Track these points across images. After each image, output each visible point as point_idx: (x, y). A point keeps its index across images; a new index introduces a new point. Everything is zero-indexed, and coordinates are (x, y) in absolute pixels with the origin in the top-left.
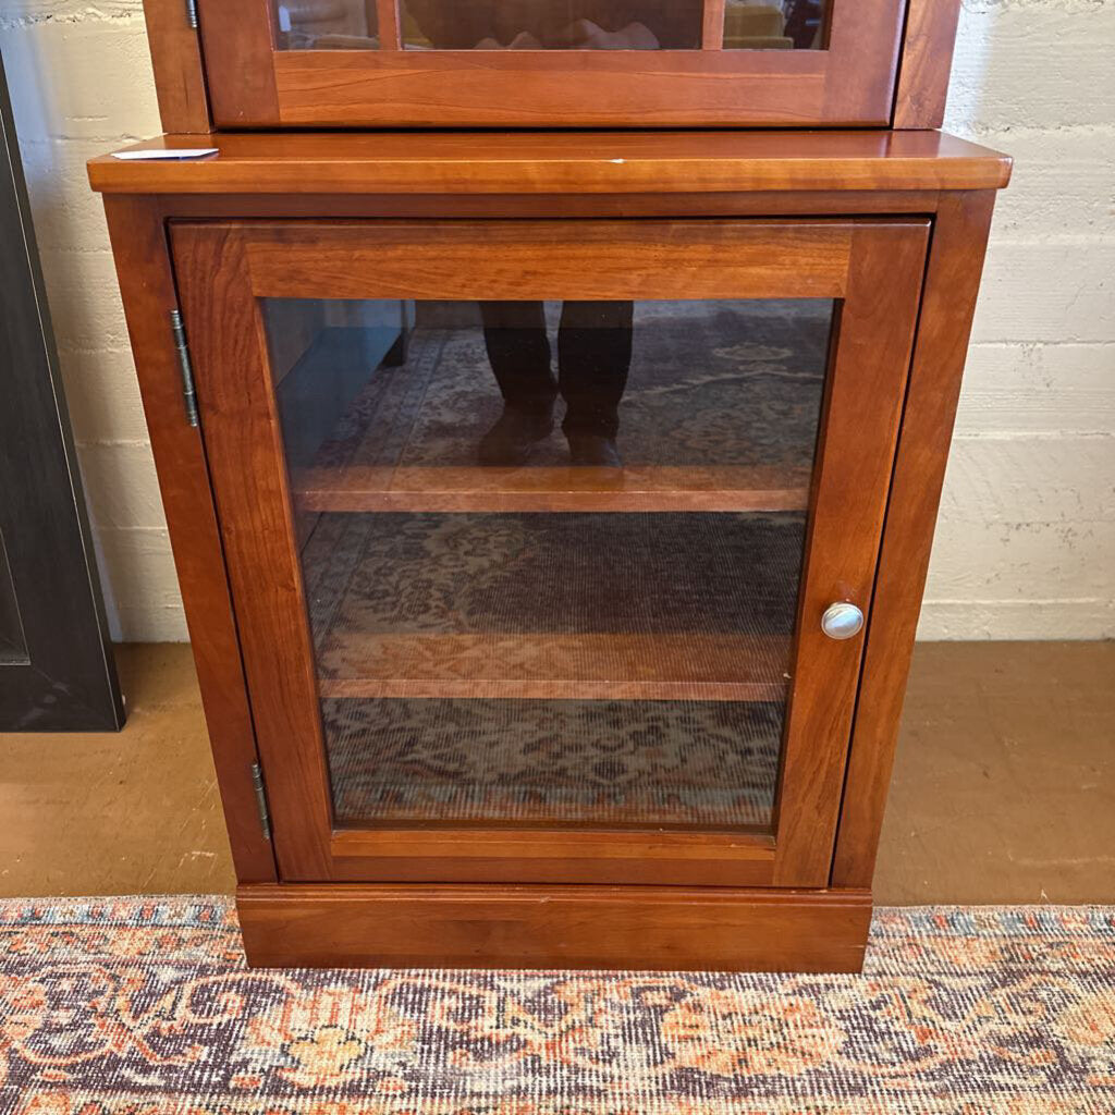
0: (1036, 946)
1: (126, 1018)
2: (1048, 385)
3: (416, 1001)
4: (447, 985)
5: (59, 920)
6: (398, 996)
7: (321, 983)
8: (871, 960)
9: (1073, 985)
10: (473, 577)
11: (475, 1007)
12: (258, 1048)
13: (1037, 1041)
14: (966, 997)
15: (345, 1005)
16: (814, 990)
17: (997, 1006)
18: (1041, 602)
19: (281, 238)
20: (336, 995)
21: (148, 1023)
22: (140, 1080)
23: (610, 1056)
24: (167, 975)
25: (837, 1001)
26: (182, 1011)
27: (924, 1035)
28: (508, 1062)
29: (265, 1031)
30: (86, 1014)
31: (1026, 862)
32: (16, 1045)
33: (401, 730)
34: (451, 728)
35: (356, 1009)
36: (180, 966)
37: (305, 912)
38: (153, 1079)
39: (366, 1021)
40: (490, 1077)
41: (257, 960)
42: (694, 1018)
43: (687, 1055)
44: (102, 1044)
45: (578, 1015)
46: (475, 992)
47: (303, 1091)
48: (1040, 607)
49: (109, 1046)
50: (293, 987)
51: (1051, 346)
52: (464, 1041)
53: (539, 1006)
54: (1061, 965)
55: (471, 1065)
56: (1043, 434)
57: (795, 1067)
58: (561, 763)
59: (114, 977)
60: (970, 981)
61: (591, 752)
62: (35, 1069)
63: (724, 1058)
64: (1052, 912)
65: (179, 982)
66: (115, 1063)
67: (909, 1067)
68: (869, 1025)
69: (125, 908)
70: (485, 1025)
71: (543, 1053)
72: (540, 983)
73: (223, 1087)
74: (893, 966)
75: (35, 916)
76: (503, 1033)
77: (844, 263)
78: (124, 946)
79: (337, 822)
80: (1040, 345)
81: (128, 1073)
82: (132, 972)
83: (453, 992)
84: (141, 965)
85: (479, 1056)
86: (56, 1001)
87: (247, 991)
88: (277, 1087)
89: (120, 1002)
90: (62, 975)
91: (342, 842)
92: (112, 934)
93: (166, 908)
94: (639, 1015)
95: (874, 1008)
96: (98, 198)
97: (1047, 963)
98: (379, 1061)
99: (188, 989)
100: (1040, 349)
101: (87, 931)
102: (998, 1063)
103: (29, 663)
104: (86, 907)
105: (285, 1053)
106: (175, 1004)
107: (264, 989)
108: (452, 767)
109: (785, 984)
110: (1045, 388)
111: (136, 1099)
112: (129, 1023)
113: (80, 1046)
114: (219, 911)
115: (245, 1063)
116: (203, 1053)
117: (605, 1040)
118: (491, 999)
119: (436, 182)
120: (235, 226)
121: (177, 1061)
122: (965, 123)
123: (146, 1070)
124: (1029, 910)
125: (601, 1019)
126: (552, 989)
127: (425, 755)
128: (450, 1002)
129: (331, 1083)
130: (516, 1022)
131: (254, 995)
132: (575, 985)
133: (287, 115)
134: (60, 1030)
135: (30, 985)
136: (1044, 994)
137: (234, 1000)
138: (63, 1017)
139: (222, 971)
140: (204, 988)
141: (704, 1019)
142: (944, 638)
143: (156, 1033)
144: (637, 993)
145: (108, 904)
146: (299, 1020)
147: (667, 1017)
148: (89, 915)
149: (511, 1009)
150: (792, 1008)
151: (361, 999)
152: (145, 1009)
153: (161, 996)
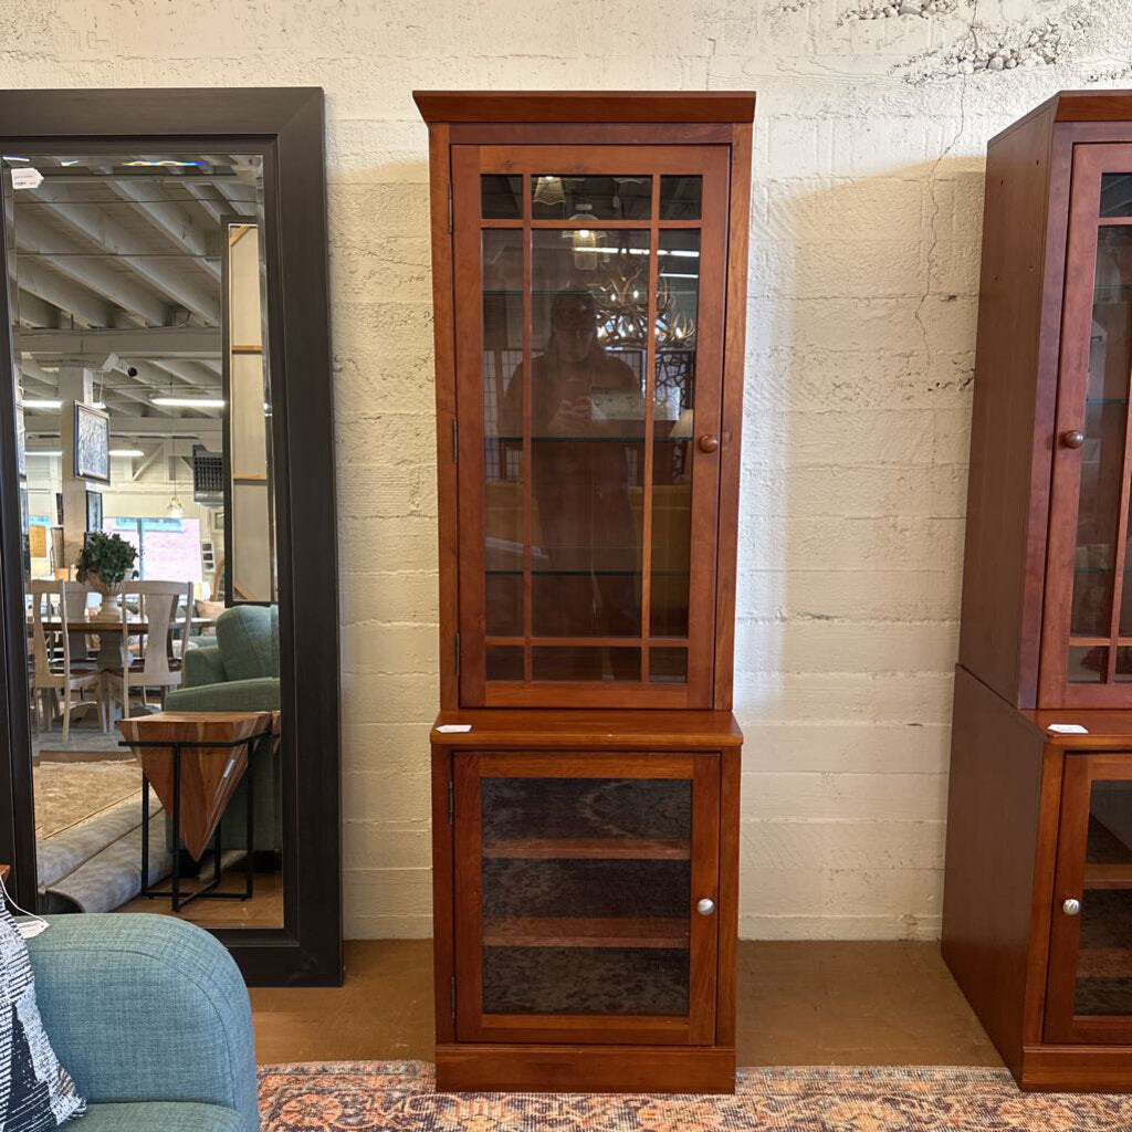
0: (822, 1084)
1: (381, 1112)
2: (839, 794)
3: (521, 1104)
4: (534, 1099)
5: (337, 1072)
7: (472, 1098)
8: (740, 1089)
9: (837, 1099)
10: (532, 900)
11: (549, 1107)
12: (447, 1122)
13: (814, 1120)
14: (782, 1104)
15: (486, 1107)
17: (798, 1107)
18: (857, 916)
19: (492, 757)
20: (481, 1103)
21: (390, 1115)
23: (613, 1126)
24: (397, 1095)
25: (721, 1105)
26: (407, 1108)
27: (761, 1118)
28: (565, 1127)
29: (448, 1117)
30: (362, 1110)
31: (827, 1049)
32: (331, 1122)
33: (498, 986)
34: (526, 986)
35: (491, 1108)
36: (402, 1091)
37: (463, 1058)
39: (496, 1113)
41: (440, 1088)
42: (654, 1111)
43: (649, 1125)
44: (372, 1121)
45: (598, 1110)
46: (547, 1101)
48: (857, 920)
49: (376, 1122)
50: (459, 1100)
51: (837, 775)
52: (544, 1120)
53: (575, 1107)
54: (833, 1091)
56: (841, 820)
58: (587, 1004)
59: (370, 1096)
60: (787, 1098)
61: (603, 998)
64: (833, 1069)
65: (403, 1097)
66: (379, 1129)
67: (753, 1129)
68: (735, 1114)
69: (370, 1066)
70: (554, 1114)
71: (581, 1124)
72: (579, 1098)
74: (752, 1092)
75: (324, 1070)
76: (562, 1118)
77: (691, 767)
78: (373, 1083)
82: (379, 1094)
83: (537, 1102)
84: (383, 1091)
85: (551, 1126)
86: (345, 1105)
87: (437, 1102)
89: (376, 1105)
90: (345, 1095)
91: (488, 1021)
92: (365, 1078)
93: (391, 1067)
94: (627, 1110)
95: (739, 1107)
97: (827, 1091)
99: (408, 1100)
101: (352, 1077)
103: (299, 946)
104: (350, 1066)
105: (459, 1124)
106: (403, 1107)
107: (446, 1101)
108: (528, 1005)
109: (696, 1100)
110: (837, 796)
112: (383, 1113)
113: (362, 1122)
114: (417, 1067)
115: (442, 1128)
116: (421, 1125)
117: (611, 1119)
118: (556, 1104)
120: (477, 753)
121: (409, 1127)
124: (821, 1068)
125: (609, 1112)
126: (585, 1100)
127: (513, 999)
128: (537, 1106)
130: (568, 1113)
131: (441, 1104)
132: (596, 1099)
133: (488, 704)
134: (350, 1116)
135: (330, 1099)
136: (821, 1103)
137: (432, 1105)
138: (351, 1111)
139: (423, 1093)
140: (416, 1100)
141: (658, 1111)
143: (397, 1117)
144: (625, 1102)
145: (361, 1065)
146: (464, 1112)
147: (640, 1111)
148: (352, 1069)
149: (565, 1107)
150: (700, 1108)
151: (493, 1104)
152: (389, 1108)
153: (395, 1103)
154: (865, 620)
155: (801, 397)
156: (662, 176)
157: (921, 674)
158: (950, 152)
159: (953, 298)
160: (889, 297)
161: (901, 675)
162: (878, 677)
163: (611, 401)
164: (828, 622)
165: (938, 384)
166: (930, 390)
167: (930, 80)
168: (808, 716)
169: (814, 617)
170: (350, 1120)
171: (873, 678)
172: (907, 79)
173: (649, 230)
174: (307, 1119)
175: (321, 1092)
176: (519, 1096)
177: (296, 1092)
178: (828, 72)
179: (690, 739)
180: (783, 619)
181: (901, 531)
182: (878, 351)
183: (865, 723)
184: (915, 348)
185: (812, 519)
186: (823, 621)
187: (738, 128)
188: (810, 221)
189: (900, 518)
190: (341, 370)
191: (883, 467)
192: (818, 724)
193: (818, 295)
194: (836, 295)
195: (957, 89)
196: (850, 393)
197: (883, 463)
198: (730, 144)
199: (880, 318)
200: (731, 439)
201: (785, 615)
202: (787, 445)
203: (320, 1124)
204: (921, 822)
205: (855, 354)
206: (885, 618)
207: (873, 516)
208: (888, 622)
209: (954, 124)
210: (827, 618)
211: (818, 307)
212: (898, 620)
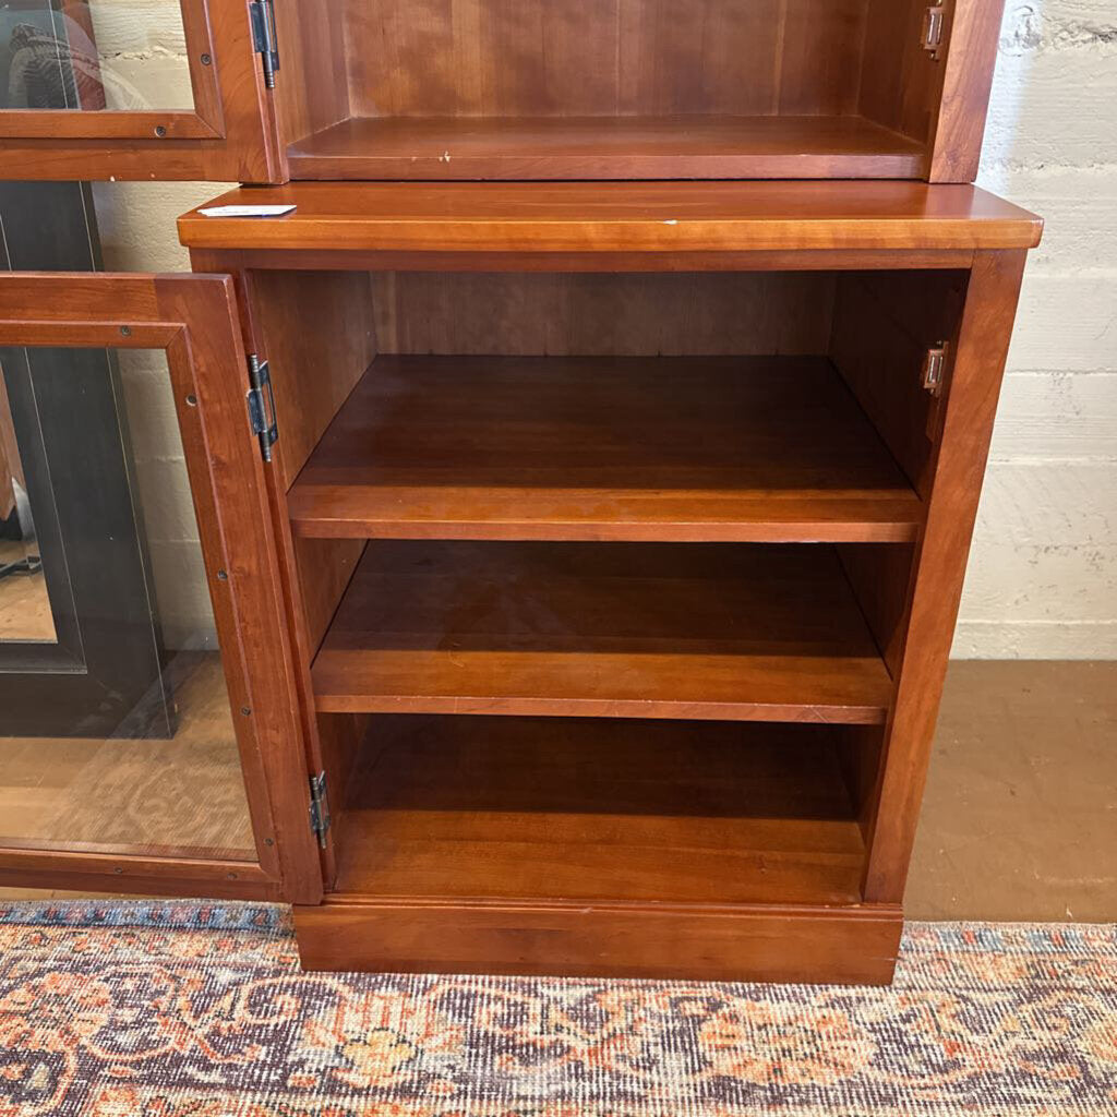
0: (1063, 964)
1: (187, 1017)
2: (1077, 413)
3: (463, 1006)
4: (493, 992)
5: (121, 921)
6: (445, 1001)
7: (372, 987)
8: (901, 974)
9: (1097, 1003)
11: (521, 1013)
12: (314, 1048)
13: (1062, 1056)
14: (994, 1013)
15: (396, 1009)
16: (845, 1003)
17: (1023, 1021)
18: (1067, 623)
20: (387, 999)
22: (202, 1077)
23: (650, 1063)
24: (225, 976)
25: (867, 1014)
26: (241, 1012)
27: (953, 1048)
28: (552, 1067)
29: (320, 1033)
30: (150, 1013)
31: (1053, 880)
32: (84, 1041)
35: (407, 1013)
36: (237, 968)
37: (357, 918)
38: (215, 1077)
39: (416, 1025)
40: (535, 1081)
41: (311, 963)
42: (731, 1029)
43: (725, 1064)
44: (165, 1042)
45: (619, 1023)
46: (519, 999)
47: (357, 1091)
49: (172, 1044)
50: (345, 991)
51: (1081, 376)
52: (510, 1046)
53: (579, 1013)
54: (1086, 982)
55: (517, 1069)
57: (827, 1077)
59: (174, 978)
60: (997, 997)
62: (103, 1064)
63: (760, 1067)
64: (1077, 930)
65: (237, 984)
66: (178, 1061)
67: (938, 1079)
68: (899, 1038)
70: (530, 1030)
71: (586, 1059)
72: (582, 992)
73: (281, 1086)
74: (922, 980)
75: (97, 917)
76: (547, 1039)
78: (183, 948)
80: (1071, 375)
81: (191, 1070)
82: (192, 973)
83: (498, 998)
84: (200, 967)
85: (525, 1061)
86: (121, 1000)
87: (302, 994)
88: (333, 1087)
89: (181, 1002)
90: (125, 975)
92: (171, 935)
94: (678, 1025)
95: (906, 1020)
97: (1072, 981)
98: (429, 1063)
99: (245, 991)
100: (1069, 378)
101: (148, 933)
102: (1024, 1076)
103: (86, 672)
104: (146, 909)
105: (339, 1054)
106: (233, 1005)
107: (318, 992)
109: (818, 996)
110: (1075, 417)
111: (199, 1095)
112: (190, 1022)
113: (145, 1044)
114: (273, 915)
115: (301, 1063)
116: (262, 1053)
117: (645, 1047)
118: (535, 1006)
119: (501, 241)
121: (237, 1060)
122: (1000, 160)
123: (208, 1068)
124: (1054, 928)
125: (642, 1027)
126: (594, 997)
128: (497, 1008)
129: (384, 1083)
130: (559, 1029)
131: (308, 998)
132: (616, 994)
134: (125, 1028)
135: (96, 984)
136: (1068, 1011)
137: (289, 1002)
138: (127, 1015)
139: (277, 973)
140: (261, 990)
141: (740, 1029)
143: (216, 1032)
144: (675, 1003)
145: (167, 906)
146: (352, 1021)
147: (703, 1026)
148: (150, 917)
149: (555, 1015)
150: (825, 1020)
151: (410, 1004)
152: (205, 1009)
153: (220, 996)
170: (123, 1039)
174: (39, 1032)
175: (80, 968)
176: (463, 983)
177: (32, 966)
192: (1065, 275)
203: (61, 1047)
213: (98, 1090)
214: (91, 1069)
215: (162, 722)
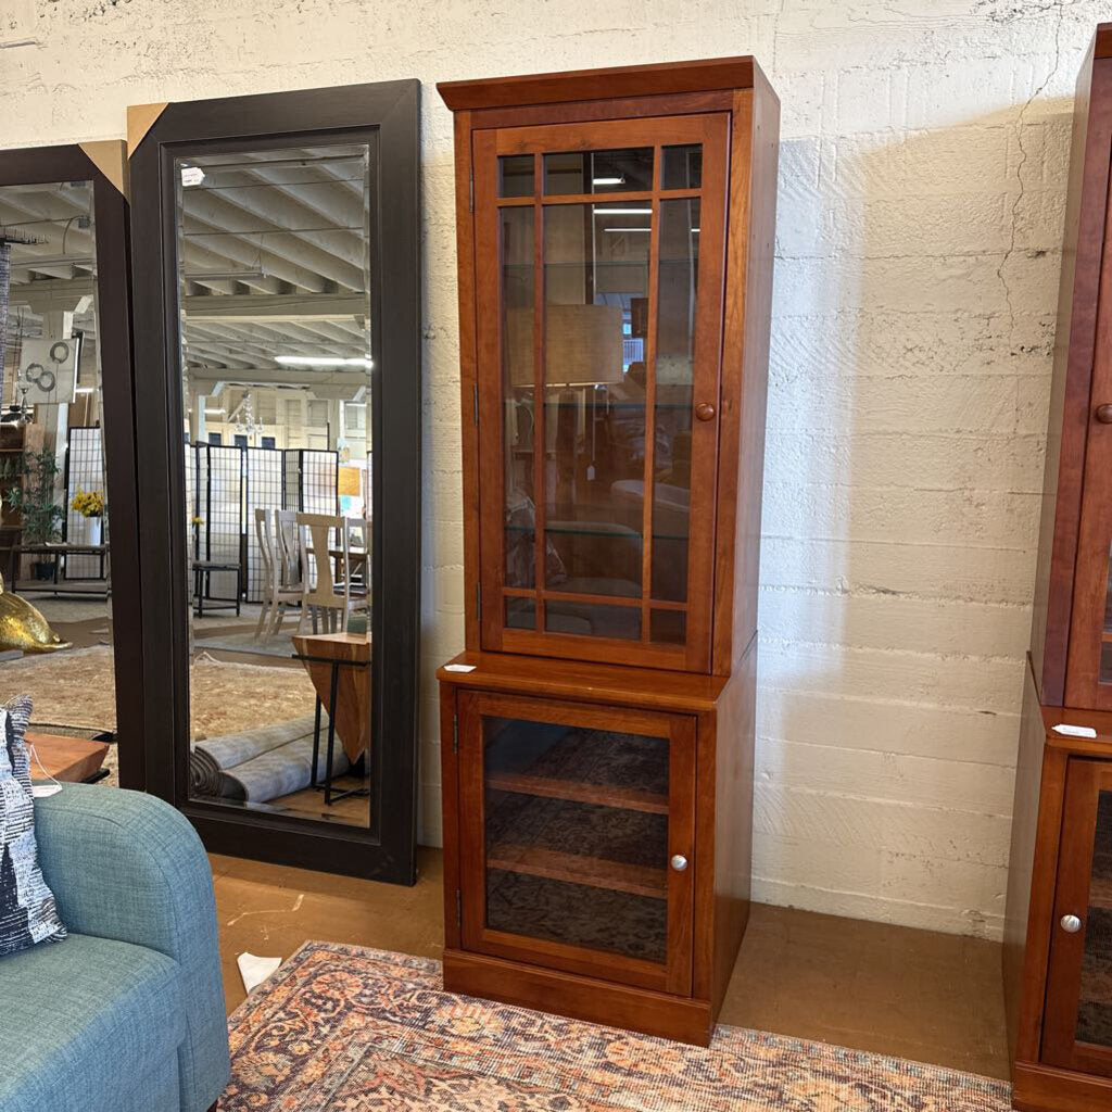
0: (802, 1057)
1: (391, 998)
2: (901, 776)
3: (508, 1016)
4: (523, 1014)
5: (372, 957)
6: (502, 1012)
7: (471, 1002)
8: (716, 1045)
9: (807, 1075)
11: (532, 1023)
12: (440, 1017)
13: (774, 1088)
14: (750, 1066)
15: (479, 1011)
16: (683, 1049)
17: (764, 1073)
18: (919, 904)
19: (490, 697)
20: (476, 1008)
21: (399, 1001)
22: (392, 1018)
23: (581, 1051)
24: (411, 986)
25: (689, 1055)
26: (413, 1000)
27: (723, 1075)
28: (537, 1044)
29: (444, 1013)
30: (376, 993)
31: (825, 1026)
32: (348, 997)
33: (541, 910)
34: (566, 913)
35: (483, 1013)
36: (416, 984)
38: (397, 1019)
39: (484, 1019)
40: (528, 1047)
41: (449, 987)
42: (623, 1047)
43: (612, 1058)
44: (380, 1004)
45: (573, 1035)
46: (533, 1018)
47: (453, 1035)
48: (918, 908)
49: (383, 1005)
50: (459, 1001)
51: (901, 756)
52: (522, 1034)
53: (557, 1029)
54: (808, 1066)
55: (522, 1042)
56: (903, 803)
57: (658, 1072)
58: (614, 939)
59: (389, 983)
60: (759, 1062)
61: (631, 937)
62: (354, 1006)
63: (629, 1063)
64: (818, 1046)
65: (415, 989)
66: (384, 1011)
67: (709, 1083)
68: (699, 1066)
69: (399, 958)
70: (533, 1030)
71: (553, 1044)
72: (562, 1022)
73: (423, 1027)
74: (726, 1049)
75: (363, 954)
76: (539, 1035)
77: (668, 727)
78: (396, 972)
79: (487, 926)
80: (894, 755)
81: (388, 1015)
82: (396, 982)
83: (524, 1016)
84: (401, 981)
85: (526, 1040)
86: (366, 986)
87: (441, 999)
88: (443, 1031)
89: (390, 991)
90: (369, 978)
91: (489, 935)
92: (392, 967)
93: (415, 963)
94: (600, 1041)
95: (706, 1061)
96: (438, 681)
97: (802, 1064)
98: (485, 1032)
99: (417, 993)
101: (382, 964)
102: (749, 1091)
103: (379, 845)
104: (383, 954)
105: (449, 1021)
106: (411, 997)
107: (448, 999)
108: (560, 931)
109: (669, 1045)
111: (389, 1024)
113: (372, 1003)
114: (437, 967)
115: (433, 1022)
116: (418, 1015)
117: (581, 1046)
118: (539, 1022)
120: (477, 692)
121: (408, 1015)
123: (395, 1015)
124: (807, 1042)
125: (583, 1039)
126: (567, 1025)
127: (549, 923)
128: (523, 1020)
129: (464, 1035)
131: (443, 1000)
132: (577, 1025)
133: (505, 649)
134: (365, 996)
135: (357, 979)
136: (791, 1074)
137: (435, 1001)
138: (367, 992)
139: (432, 989)
140: (424, 994)
141: (627, 1048)
142: (864, 918)
143: (402, 1005)
144: (602, 1033)
145: (393, 955)
146: (458, 1012)
147: (611, 1044)
148: (384, 958)
149: (546, 1027)
150: (668, 1053)
151: (485, 1011)
152: (399, 996)
153: (406, 993)
154: (935, 597)
155: (869, 361)
156: (663, 147)
157: (998, 660)
158: (1042, 93)
159: (1041, 253)
160: (968, 254)
161: (974, 658)
162: (949, 659)
163: (673, 365)
164: (895, 597)
165: (1023, 348)
166: (1013, 354)
167: (1019, 15)
168: (871, 693)
169: (878, 591)
170: (364, 999)
171: (943, 659)
172: (993, 15)
173: (651, 200)
174: (331, 991)
175: (352, 972)
176: (511, 1008)
177: (333, 968)
178: (903, 18)
179: (667, 699)
180: (845, 591)
181: (977, 506)
182: (957, 311)
183: (931, 706)
184: (997, 308)
185: (879, 489)
186: (888, 596)
187: (738, 94)
188: (881, 177)
189: (976, 491)
190: (434, 337)
191: (957, 436)
192: (881, 701)
193: (887, 254)
194: (908, 253)
195: (1052, 23)
196: (923, 356)
197: (958, 431)
198: (731, 111)
199: (959, 277)
200: (730, 407)
201: (847, 587)
202: (852, 410)
203: (339, 997)
204: (990, 816)
205: (929, 315)
206: (958, 597)
207: (945, 488)
208: (960, 602)
209: (1047, 60)
210: (894, 593)
211: (887, 266)
212: (972, 600)
213: (351, 1014)
214: (349, 1007)
215: (410, 880)
